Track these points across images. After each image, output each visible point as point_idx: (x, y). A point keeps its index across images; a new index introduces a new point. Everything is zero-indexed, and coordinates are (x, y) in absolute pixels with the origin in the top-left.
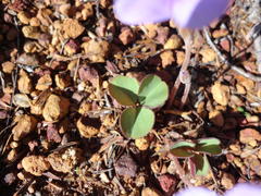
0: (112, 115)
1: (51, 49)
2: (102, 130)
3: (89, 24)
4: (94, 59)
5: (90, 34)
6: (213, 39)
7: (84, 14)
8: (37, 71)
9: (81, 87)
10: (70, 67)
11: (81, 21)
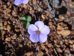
0: (22, 26)
1: (5, 16)
2: (21, 29)
3: (12, 9)
4: (15, 16)
5: (13, 11)
6: (39, 6)
8: (4, 21)
9: (14, 22)
10: (10, 19)
11: (10, 9)
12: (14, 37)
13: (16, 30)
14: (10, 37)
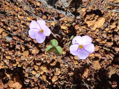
0: (54, 56)
1: (28, 62)
2: (56, 60)
3: (27, 49)
4: (37, 52)
5: (30, 50)
7: (23, 48)
8: (32, 68)
9: (42, 60)
10: (36, 60)
11: (25, 50)
12: (58, 72)
13: (52, 64)
14: (54, 75)
